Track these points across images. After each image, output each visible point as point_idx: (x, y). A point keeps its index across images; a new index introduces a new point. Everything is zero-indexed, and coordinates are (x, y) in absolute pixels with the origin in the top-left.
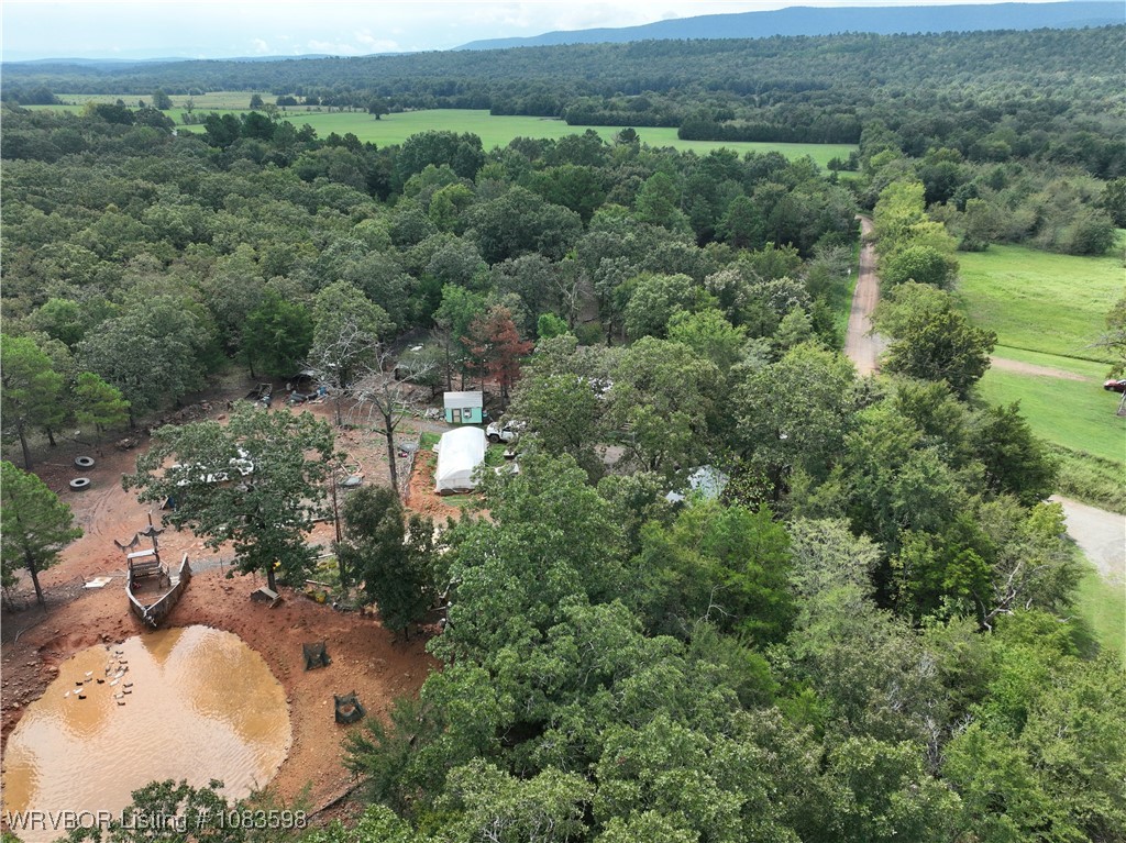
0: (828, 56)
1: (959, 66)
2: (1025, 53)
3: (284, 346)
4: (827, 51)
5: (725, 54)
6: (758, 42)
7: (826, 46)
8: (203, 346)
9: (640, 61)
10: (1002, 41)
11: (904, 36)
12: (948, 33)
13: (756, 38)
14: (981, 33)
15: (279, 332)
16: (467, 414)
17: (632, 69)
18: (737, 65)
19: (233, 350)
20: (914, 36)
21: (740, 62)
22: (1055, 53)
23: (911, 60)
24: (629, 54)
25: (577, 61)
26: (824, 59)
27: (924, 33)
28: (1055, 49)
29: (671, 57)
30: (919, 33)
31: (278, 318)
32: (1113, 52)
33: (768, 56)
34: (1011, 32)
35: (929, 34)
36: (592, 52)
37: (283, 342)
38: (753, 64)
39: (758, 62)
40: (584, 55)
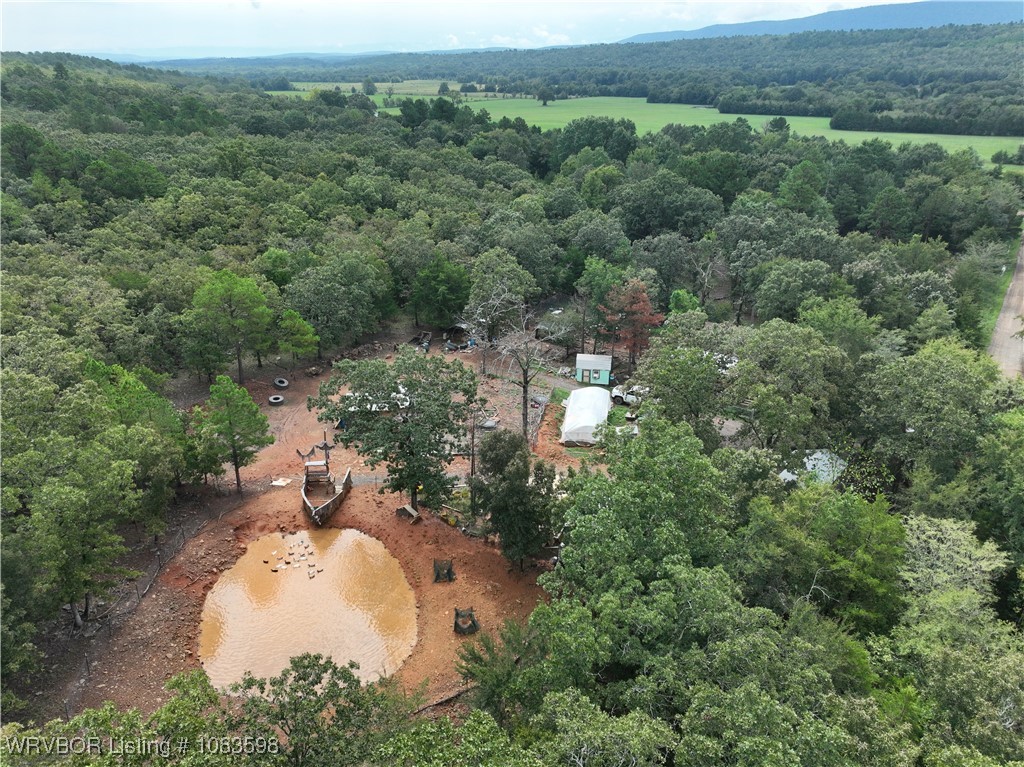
0: (1006, 45)
3: (445, 301)
4: (1005, 40)
5: (890, 44)
6: (927, 32)
7: (1005, 35)
8: (380, 295)
9: (798, 52)
13: (926, 28)
15: (442, 288)
16: (596, 375)
17: (789, 60)
18: (901, 56)
19: (403, 301)
21: (905, 52)
24: (788, 46)
25: (735, 52)
26: (1002, 48)
29: (831, 48)
31: (442, 276)
33: (937, 46)
36: (751, 44)
37: (444, 297)
38: (920, 54)
39: (925, 52)
40: (743, 47)
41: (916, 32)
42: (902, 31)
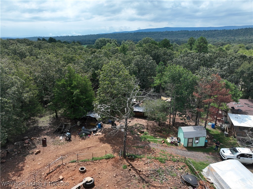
0: (179, 35)
1: (208, 37)
2: (222, 34)
3: (79, 99)
4: (178, 34)
5: (156, 35)
6: (163, 32)
7: (178, 33)
8: (27, 100)
9: (137, 36)
10: (216, 32)
11: (194, 31)
12: (204, 30)
13: (162, 31)
14: (211, 30)
15: (76, 92)
16: (197, 141)
17: (135, 38)
18: (159, 37)
19: (46, 102)
20: (197, 31)
21: (159, 36)
22: (229, 34)
23: (197, 35)
24: (134, 35)
25: (123, 36)
26: (178, 35)
27: (199, 30)
28: (228, 33)
29: (144, 35)
30: (198, 30)
31: (75, 83)
32: (241, 34)
33: (165, 35)
34: (218, 30)
35: (200, 30)
36: (126, 34)
37: (78, 97)
38: (163, 36)
39: (164, 36)
40: (124, 35)
41: (160, 32)
42: (157, 32)
